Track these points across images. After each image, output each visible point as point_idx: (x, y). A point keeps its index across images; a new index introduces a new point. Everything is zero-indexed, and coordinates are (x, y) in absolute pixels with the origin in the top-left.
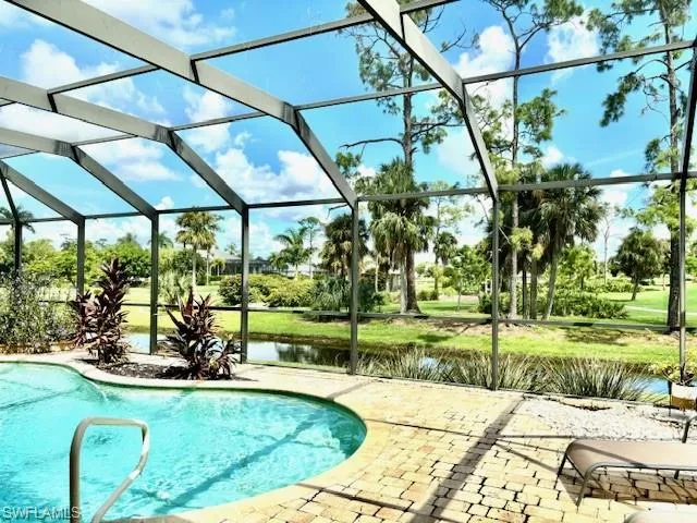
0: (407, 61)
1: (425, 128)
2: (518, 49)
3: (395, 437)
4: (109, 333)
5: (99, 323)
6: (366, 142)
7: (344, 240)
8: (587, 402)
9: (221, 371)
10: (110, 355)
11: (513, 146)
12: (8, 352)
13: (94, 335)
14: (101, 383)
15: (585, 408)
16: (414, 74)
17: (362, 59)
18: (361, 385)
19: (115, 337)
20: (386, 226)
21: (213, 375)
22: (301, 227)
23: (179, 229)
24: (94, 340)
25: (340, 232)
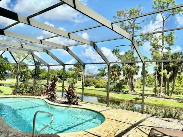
0: (133, 25)
1: (138, 42)
2: (164, 21)
3: (111, 123)
4: (52, 92)
5: (50, 90)
6: (121, 46)
7: (114, 71)
8: (167, 119)
9: (76, 103)
10: (52, 98)
11: (162, 47)
12: (32, 95)
13: (49, 93)
14: (50, 104)
15: (167, 121)
16: (135, 28)
17: (121, 24)
18: (108, 109)
19: (54, 94)
20: (125, 68)
21: (74, 104)
22: (105, 67)
23: (74, 67)
24: (49, 94)
25: (113, 69)
